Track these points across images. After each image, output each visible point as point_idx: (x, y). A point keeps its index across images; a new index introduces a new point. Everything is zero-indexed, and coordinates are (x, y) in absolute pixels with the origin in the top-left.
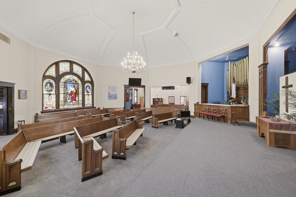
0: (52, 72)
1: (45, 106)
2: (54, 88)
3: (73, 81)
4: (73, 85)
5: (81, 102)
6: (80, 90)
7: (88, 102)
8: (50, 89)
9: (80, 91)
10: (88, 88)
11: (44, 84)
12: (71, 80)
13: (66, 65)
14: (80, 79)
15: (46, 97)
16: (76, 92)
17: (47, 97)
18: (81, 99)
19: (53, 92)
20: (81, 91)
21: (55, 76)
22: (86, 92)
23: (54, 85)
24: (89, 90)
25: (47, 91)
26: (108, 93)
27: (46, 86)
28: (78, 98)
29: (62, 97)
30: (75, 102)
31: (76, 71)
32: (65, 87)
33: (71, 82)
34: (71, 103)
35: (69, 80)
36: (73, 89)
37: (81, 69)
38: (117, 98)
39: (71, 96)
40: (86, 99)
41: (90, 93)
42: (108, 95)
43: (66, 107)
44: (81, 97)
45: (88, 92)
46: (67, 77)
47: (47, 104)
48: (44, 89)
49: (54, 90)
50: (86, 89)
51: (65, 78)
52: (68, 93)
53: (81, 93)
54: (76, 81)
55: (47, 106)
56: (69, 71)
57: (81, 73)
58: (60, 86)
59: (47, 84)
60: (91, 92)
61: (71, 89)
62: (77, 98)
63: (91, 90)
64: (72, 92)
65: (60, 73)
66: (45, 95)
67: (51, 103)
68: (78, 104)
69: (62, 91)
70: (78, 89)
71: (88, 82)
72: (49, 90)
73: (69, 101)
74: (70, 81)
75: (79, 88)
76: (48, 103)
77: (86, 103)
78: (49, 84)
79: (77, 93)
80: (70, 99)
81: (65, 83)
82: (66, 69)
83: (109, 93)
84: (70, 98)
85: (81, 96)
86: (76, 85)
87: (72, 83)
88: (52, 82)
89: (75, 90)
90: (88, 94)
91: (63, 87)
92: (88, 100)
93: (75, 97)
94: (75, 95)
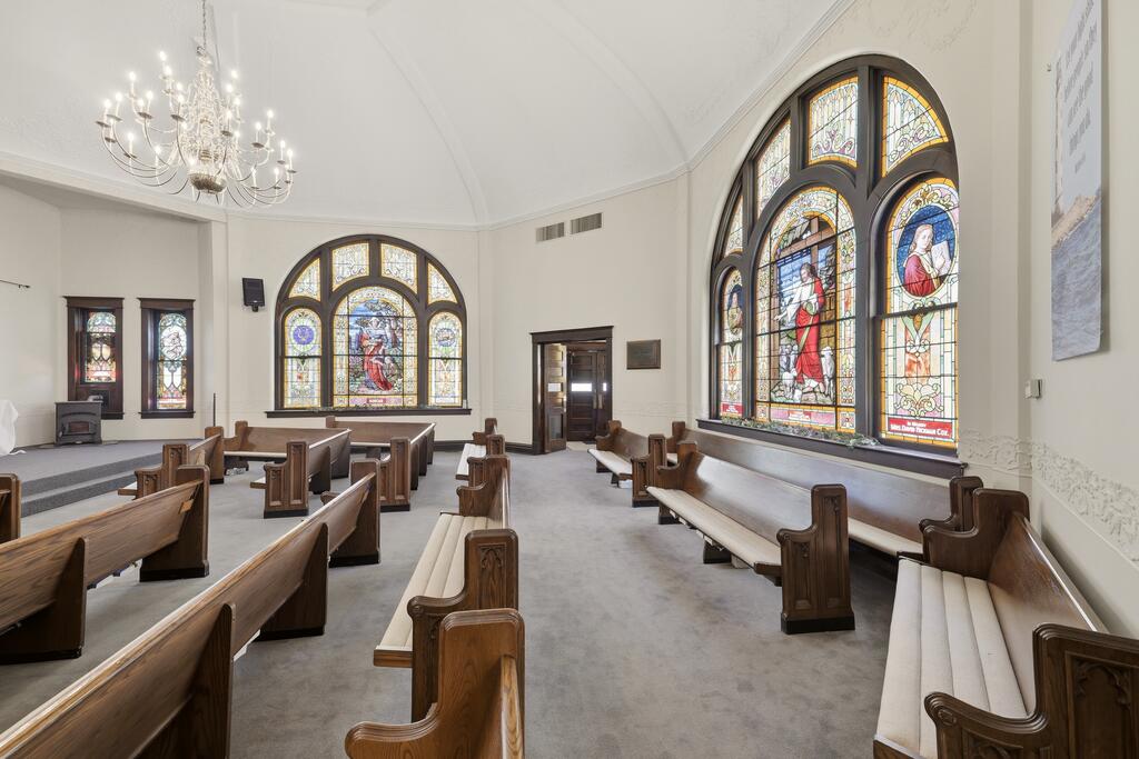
0: (737, 234)
1: (723, 396)
3: (809, 228)
4: (807, 259)
5: (849, 390)
6: (848, 285)
7: (914, 396)
8: (736, 318)
9: (842, 299)
10: (924, 234)
11: (726, 300)
12: (797, 234)
13: (778, 151)
14: (845, 193)
15: (725, 354)
16: (822, 306)
17: (728, 358)
18: (848, 360)
20: (855, 294)
22: (907, 286)
25: (731, 329)
27: (730, 306)
28: (835, 358)
30: (813, 383)
31: (826, 141)
32: (777, 293)
33: (797, 247)
35: (791, 237)
36: (806, 293)
37: (853, 92)
39: (797, 339)
40: (894, 362)
41: (950, 291)
43: (776, 415)
46: (783, 221)
47: (726, 392)
48: (725, 324)
50: (900, 259)
51: (773, 232)
52: (781, 323)
53: (854, 308)
54: (823, 225)
55: (727, 401)
56: (788, 175)
57: (852, 130)
58: (759, 295)
59: (731, 296)
60: (956, 266)
61: (796, 300)
62: (826, 352)
64: (801, 311)
66: (723, 350)
67: (735, 388)
68: (835, 405)
69: (763, 319)
70: (833, 279)
71: (915, 169)
72: (734, 322)
73: (788, 377)
74: (796, 241)
75: (841, 267)
76: (729, 388)
77: (890, 404)
78: (735, 295)
79: (823, 319)
80: (792, 365)
81: (776, 263)
82: (778, 177)
83: (1056, 215)
85: (847, 331)
86: (823, 254)
87: (802, 246)
89: (814, 298)
90: (922, 301)
91: (767, 293)
92: (909, 368)
93: (813, 348)
94: (814, 329)
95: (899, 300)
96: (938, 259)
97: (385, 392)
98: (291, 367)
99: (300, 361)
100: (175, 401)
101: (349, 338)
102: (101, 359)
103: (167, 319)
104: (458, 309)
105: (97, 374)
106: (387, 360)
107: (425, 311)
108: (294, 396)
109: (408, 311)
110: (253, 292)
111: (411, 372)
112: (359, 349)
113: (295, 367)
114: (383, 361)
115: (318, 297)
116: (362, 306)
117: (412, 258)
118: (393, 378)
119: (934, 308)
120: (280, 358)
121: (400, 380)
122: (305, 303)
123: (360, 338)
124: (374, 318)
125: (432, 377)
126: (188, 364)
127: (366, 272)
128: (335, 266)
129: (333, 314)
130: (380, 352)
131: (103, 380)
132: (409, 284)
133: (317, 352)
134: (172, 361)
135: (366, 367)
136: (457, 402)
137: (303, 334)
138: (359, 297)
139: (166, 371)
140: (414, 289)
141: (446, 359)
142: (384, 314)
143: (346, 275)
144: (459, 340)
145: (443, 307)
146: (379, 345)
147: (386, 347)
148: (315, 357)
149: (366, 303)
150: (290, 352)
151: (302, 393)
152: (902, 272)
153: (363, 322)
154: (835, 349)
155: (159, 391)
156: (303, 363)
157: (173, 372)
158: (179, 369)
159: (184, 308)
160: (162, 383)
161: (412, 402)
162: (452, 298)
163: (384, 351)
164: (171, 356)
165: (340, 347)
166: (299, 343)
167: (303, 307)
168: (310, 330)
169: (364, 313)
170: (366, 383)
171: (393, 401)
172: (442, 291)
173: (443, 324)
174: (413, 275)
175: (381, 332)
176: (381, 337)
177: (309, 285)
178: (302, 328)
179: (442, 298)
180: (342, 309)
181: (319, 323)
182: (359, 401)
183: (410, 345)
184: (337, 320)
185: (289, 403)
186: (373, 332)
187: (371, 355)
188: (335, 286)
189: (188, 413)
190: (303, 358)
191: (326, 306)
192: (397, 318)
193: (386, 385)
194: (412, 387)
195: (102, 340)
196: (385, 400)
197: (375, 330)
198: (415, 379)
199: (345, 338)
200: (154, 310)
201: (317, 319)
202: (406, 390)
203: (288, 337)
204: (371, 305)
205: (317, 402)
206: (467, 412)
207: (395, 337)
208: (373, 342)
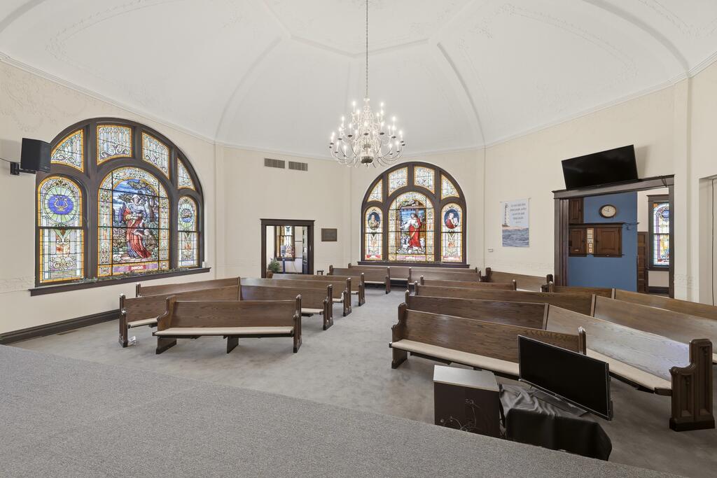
0: (377, 195)
1: (367, 253)
2: (381, 222)
3: (414, 203)
4: (414, 212)
5: (431, 250)
6: (430, 223)
7: (451, 252)
8: (375, 224)
9: (428, 226)
10: (451, 215)
11: (367, 216)
12: (409, 203)
13: (400, 175)
14: (429, 198)
15: (368, 237)
16: (420, 227)
17: (370, 239)
18: (431, 242)
19: (380, 230)
20: (432, 225)
21: (381, 200)
22: (447, 226)
23: (381, 216)
24: (456, 219)
25: (371, 228)
26: (503, 226)
27: (369, 219)
29: (392, 236)
30: (417, 248)
31: (421, 181)
32: (399, 219)
33: (409, 207)
34: (410, 251)
35: (406, 204)
36: (413, 222)
37: (432, 173)
38: (530, 240)
39: (410, 235)
40: (445, 243)
41: (459, 229)
42: (504, 231)
43: (399, 258)
44: (433, 237)
45: (451, 226)
46: (402, 198)
47: (369, 251)
48: (367, 226)
49: (381, 225)
50: (445, 220)
51: (397, 200)
52: (402, 229)
53: (432, 229)
54: (420, 204)
55: (370, 254)
56: (405, 184)
57: (432, 183)
58: (390, 218)
59: (371, 215)
60: (460, 224)
61: (409, 222)
62: (422, 240)
63: (460, 220)
64: (411, 226)
65: (390, 193)
66: (367, 235)
67: (376, 249)
68: (425, 254)
69: (392, 227)
70: (425, 220)
71: (450, 200)
72: (373, 225)
74: (409, 205)
75: (427, 215)
76: (371, 249)
77: (444, 253)
78: (373, 217)
81: (399, 210)
82: (401, 183)
83: (505, 226)
84: (407, 240)
85: (430, 235)
86: (420, 212)
87: (412, 207)
88: (379, 211)
89: (417, 224)
90: (451, 230)
91: (395, 218)
92: (450, 245)
93: (417, 238)
94: (417, 233)
95: (444, 229)
96: (455, 221)
97: (144, 260)
98: (49, 238)
99: (59, 232)
101: (113, 211)
104: (197, 195)
106: (146, 232)
107: (174, 194)
108: (51, 271)
109: (163, 193)
111: (164, 243)
112: (121, 222)
113: (53, 239)
114: (143, 233)
115: (81, 168)
116: (125, 183)
117: (166, 152)
118: (151, 248)
119: (454, 232)
121: (156, 249)
122: (66, 172)
123: (123, 212)
124: (135, 196)
125: (180, 246)
127: (128, 154)
128: (100, 142)
129: (97, 187)
130: (141, 225)
132: (163, 171)
133: (78, 223)
135: (128, 238)
136: (195, 263)
137: (61, 204)
138: (122, 174)
140: (167, 175)
141: (188, 232)
142: (144, 192)
143: (110, 152)
144: (194, 218)
145: (185, 192)
146: (140, 219)
147: (145, 221)
148: (75, 228)
149: (129, 181)
150: (45, 222)
151: (62, 266)
152: (446, 223)
153: (126, 197)
154: (425, 239)
156: (63, 234)
161: (165, 266)
162: (192, 188)
163: (144, 224)
165: (105, 220)
166: (56, 212)
167: (61, 175)
168: (69, 200)
169: (127, 190)
170: (128, 253)
171: (152, 267)
172: (186, 181)
173: (186, 205)
174: (166, 164)
175: (141, 208)
176: (141, 212)
177: (71, 153)
178: (61, 198)
179: (186, 186)
180: (107, 184)
181: (80, 194)
182: (122, 270)
183: (164, 224)
184: (101, 193)
185: (45, 277)
186: (135, 207)
187: (132, 228)
188: (100, 161)
190: (63, 229)
191: (89, 178)
192: (154, 197)
193: (145, 253)
194: (164, 255)
196: (145, 266)
198: (167, 248)
199: (108, 211)
201: (77, 190)
202: (161, 257)
203: (45, 208)
204: (133, 183)
205: (79, 274)
206: (207, 270)
207: (152, 212)
208: (134, 217)
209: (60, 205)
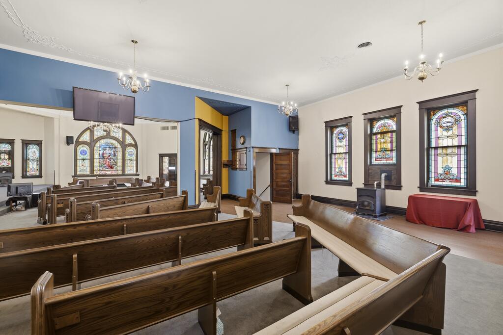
97: (111, 170)
98: (79, 162)
99: (82, 160)
100: (34, 173)
101: (99, 154)
102: (4, 159)
103: (31, 146)
104: (135, 146)
105: (3, 164)
106: (112, 160)
107: (124, 146)
108: (80, 171)
109: (119, 146)
110: (69, 140)
111: (120, 164)
113: (81, 162)
114: (110, 161)
115: (89, 141)
116: (104, 144)
117: (120, 131)
118: (114, 166)
120: (76, 159)
121: (116, 166)
122: (84, 143)
123: (103, 154)
124: (108, 148)
125: (127, 165)
126: (40, 161)
127: (105, 134)
128: (95, 132)
129: (94, 146)
130: (110, 158)
131: (5, 166)
132: (119, 138)
133: (88, 158)
134: (33, 160)
135: (105, 162)
136: (135, 172)
138: (103, 142)
139: (30, 163)
140: (121, 140)
141: (131, 160)
143: (98, 135)
144: (135, 155)
145: (130, 145)
146: (109, 156)
147: (112, 157)
150: (78, 158)
151: (83, 170)
155: (28, 170)
157: (33, 163)
158: (36, 163)
159: (39, 143)
160: (29, 167)
161: (120, 172)
162: (133, 143)
164: (32, 158)
165: (96, 156)
166: (82, 155)
168: (86, 151)
170: (105, 167)
171: (114, 172)
172: (130, 140)
173: (130, 150)
174: (121, 136)
175: (110, 152)
177: (86, 138)
178: (83, 150)
179: (130, 143)
180: (97, 145)
182: (103, 172)
183: (120, 156)
184: (95, 148)
185: (78, 173)
187: (107, 159)
188: (95, 138)
189: (40, 176)
190: (84, 159)
191: (92, 144)
192: (115, 148)
193: (111, 168)
194: (120, 168)
195: (5, 152)
197: (108, 151)
198: (121, 166)
200: (26, 143)
201: (88, 148)
202: (118, 169)
203: (79, 153)
204: (107, 144)
205: (88, 173)
206: (138, 175)
207: (115, 153)
208: (107, 155)
209: (83, 153)
